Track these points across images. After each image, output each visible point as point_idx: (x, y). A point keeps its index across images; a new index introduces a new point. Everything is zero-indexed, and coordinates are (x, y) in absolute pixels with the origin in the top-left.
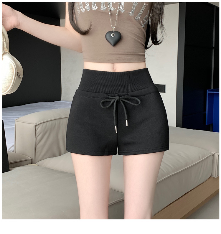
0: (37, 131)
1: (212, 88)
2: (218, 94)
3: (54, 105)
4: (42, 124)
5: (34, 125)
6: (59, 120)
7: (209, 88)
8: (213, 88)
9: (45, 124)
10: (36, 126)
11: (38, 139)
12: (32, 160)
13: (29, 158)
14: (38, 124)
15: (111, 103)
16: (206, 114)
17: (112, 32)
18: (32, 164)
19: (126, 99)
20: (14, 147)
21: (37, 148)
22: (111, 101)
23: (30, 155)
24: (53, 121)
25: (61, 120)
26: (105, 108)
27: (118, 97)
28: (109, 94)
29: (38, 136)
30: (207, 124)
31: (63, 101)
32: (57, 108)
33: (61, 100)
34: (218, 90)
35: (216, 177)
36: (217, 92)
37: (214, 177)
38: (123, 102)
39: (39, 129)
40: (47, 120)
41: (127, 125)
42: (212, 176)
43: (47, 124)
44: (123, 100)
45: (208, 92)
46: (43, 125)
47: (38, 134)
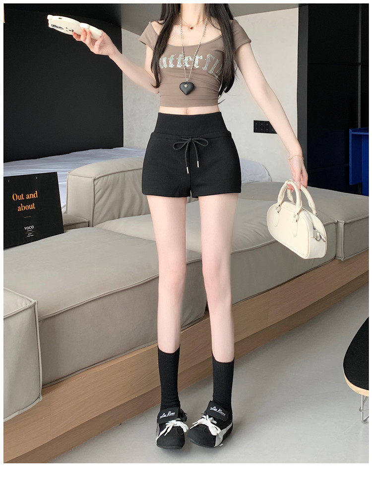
0: (97, 187)
1: (359, 126)
2: (368, 136)
3: (113, 154)
5: (92, 179)
6: (123, 173)
7: (354, 126)
8: (361, 126)
9: (106, 177)
10: (95, 180)
11: (97, 196)
12: (89, 222)
13: (85, 220)
14: (97, 177)
16: (349, 166)
17: (186, 83)
18: (89, 226)
19: (197, 141)
20: (66, 207)
21: (95, 208)
22: (183, 144)
23: (87, 217)
24: (116, 175)
25: (126, 174)
26: (177, 149)
27: (190, 139)
28: (182, 137)
29: (98, 192)
30: (351, 184)
31: (127, 148)
32: (117, 158)
33: (123, 146)
34: (368, 131)
35: (342, 260)
36: (366, 134)
37: (340, 259)
38: (196, 143)
39: (99, 184)
40: (108, 173)
41: (198, 166)
42: (337, 258)
43: (108, 178)
44: (196, 142)
45: (351, 132)
46: (103, 179)
47: (97, 191)
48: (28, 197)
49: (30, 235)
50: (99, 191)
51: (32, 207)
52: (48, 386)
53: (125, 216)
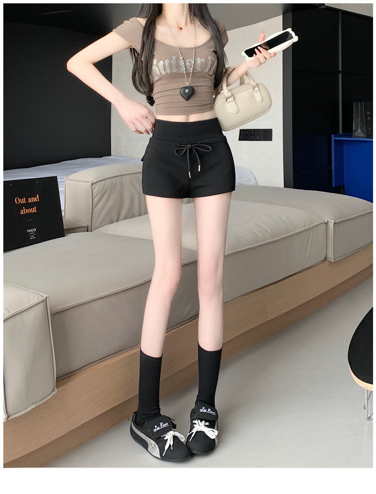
0: (94, 191)
1: (341, 132)
3: (103, 162)
4: (99, 183)
5: (90, 184)
6: (120, 177)
9: (103, 182)
10: (92, 184)
11: (96, 200)
12: (87, 227)
13: (84, 225)
14: (95, 182)
15: (184, 150)
17: (186, 88)
18: (87, 231)
19: (197, 146)
21: (94, 212)
22: (183, 150)
23: (85, 222)
24: (113, 179)
26: (179, 155)
27: (190, 145)
28: (181, 143)
29: (96, 197)
30: (334, 185)
33: (111, 155)
35: (333, 261)
36: (349, 139)
37: (330, 260)
38: (195, 149)
39: (97, 188)
40: (105, 177)
41: (199, 170)
42: (327, 259)
43: (105, 182)
44: (195, 147)
45: (333, 138)
46: (101, 183)
47: (95, 195)
48: (30, 201)
49: (32, 237)
50: (97, 195)
51: (34, 210)
52: (62, 378)
53: (124, 219)
